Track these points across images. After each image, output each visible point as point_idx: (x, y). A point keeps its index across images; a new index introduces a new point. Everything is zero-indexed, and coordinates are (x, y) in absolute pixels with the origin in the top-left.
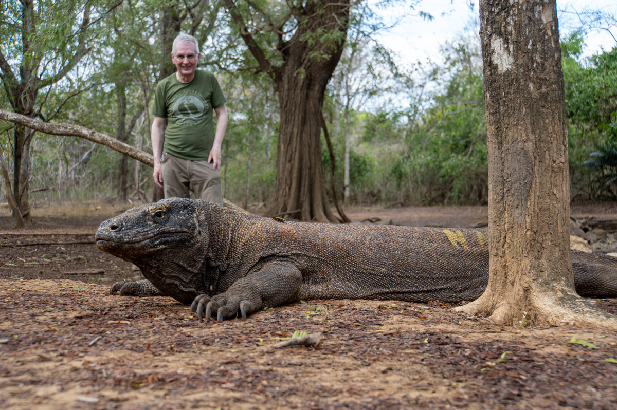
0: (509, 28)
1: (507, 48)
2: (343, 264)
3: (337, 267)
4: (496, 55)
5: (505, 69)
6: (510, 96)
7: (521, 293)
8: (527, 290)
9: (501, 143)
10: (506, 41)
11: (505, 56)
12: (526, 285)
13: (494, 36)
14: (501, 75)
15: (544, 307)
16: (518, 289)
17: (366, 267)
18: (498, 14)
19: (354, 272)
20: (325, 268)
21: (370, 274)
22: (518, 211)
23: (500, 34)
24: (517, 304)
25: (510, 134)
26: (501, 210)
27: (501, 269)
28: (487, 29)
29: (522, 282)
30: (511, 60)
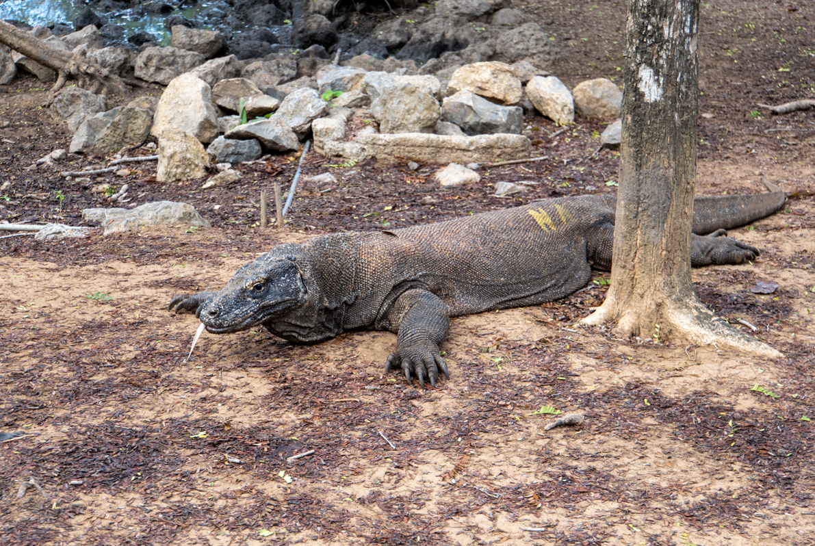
0: (661, 62)
1: (658, 81)
2: (466, 278)
3: (459, 281)
4: (643, 83)
5: (653, 99)
6: (655, 126)
7: (653, 307)
8: (659, 305)
9: (639, 166)
10: (657, 73)
11: (654, 87)
12: (660, 301)
13: (643, 65)
14: (647, 104)
15: (681, 324)
16: (648, 303)
17: (487, 279)
18: (650, 45)
19: (476, 285)
20: (449, 284)
21: (491, 286)
22: (653, 232)
23: (651, 65)
24: (648, 316)
25: (652, 160)
26: (633, 226)
27: (628, 280)
28: (636, 57)
29: (654, 297)
30: (660, 91)
